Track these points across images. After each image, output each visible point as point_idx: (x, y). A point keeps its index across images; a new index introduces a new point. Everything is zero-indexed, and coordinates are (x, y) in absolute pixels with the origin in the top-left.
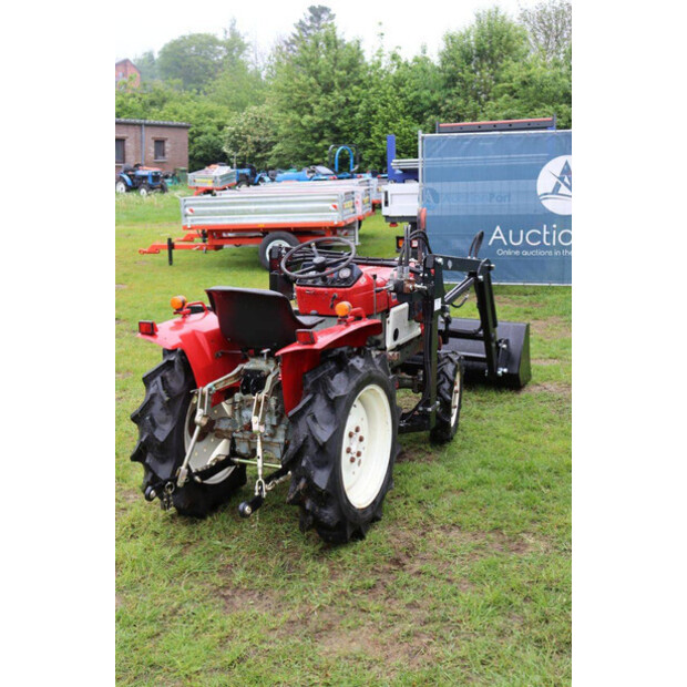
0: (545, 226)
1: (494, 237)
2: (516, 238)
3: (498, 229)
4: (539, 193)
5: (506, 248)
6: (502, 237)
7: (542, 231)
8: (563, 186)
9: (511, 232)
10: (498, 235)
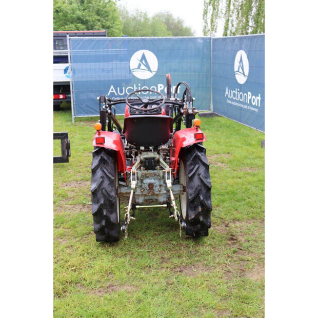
0: (135, 85)
1: (110, 91)
2: (121, 91)
3: (112, 87)
4: (131, 69)
5: (116, 97)
6: (114, 91)
7: (134, 87)
8: (142, 65)
9: (118, 88)
10: (112, 90)
